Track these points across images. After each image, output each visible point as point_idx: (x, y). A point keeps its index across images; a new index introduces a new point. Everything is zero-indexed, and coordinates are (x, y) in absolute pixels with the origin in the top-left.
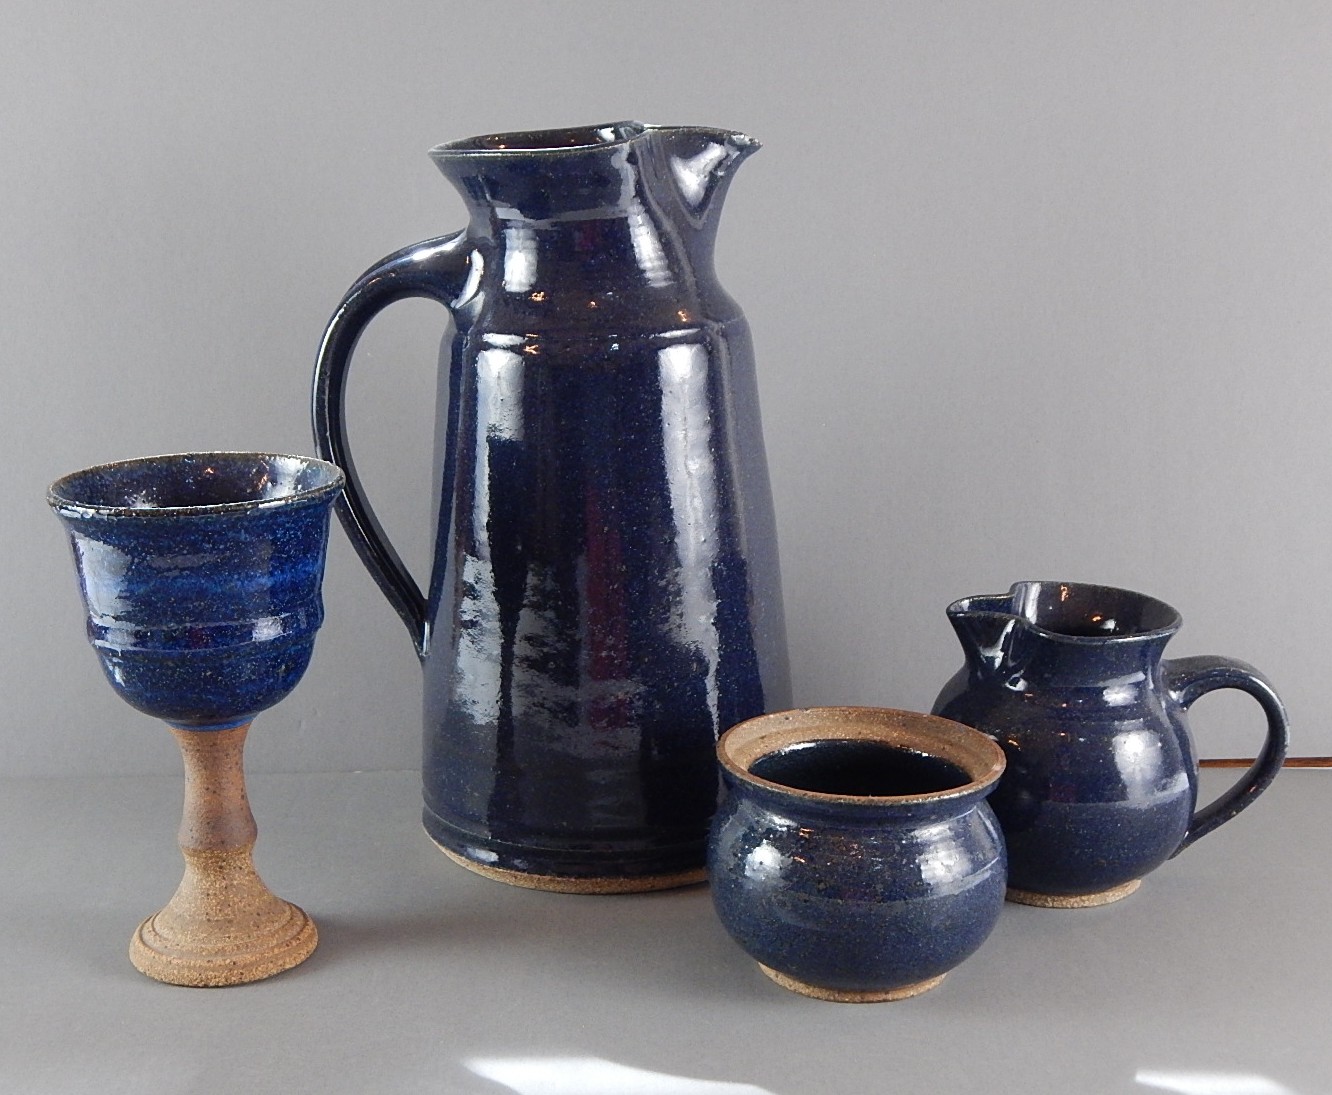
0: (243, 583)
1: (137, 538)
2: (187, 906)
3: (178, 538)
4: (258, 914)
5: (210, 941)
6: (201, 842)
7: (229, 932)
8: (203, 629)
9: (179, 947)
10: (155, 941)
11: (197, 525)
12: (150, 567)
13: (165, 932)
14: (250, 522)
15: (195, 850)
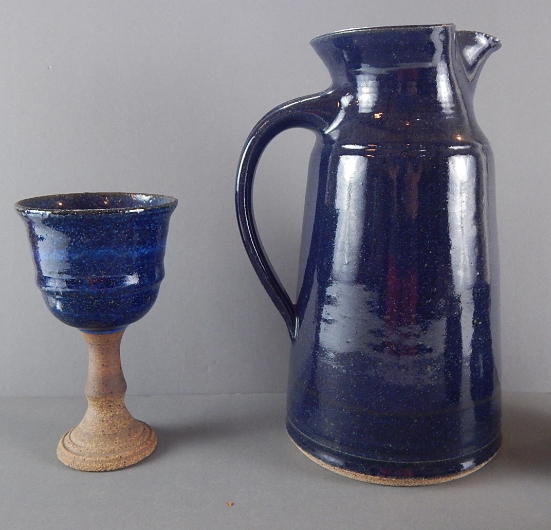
0: (133, 252)
1: (75, 227)
2: (91, 427)
3: (100, 227)
4: (129, 429)
5: (106, 446)
6: (100, 393)
7: (116, 440)
8: (111, 278)
9: (89, 451)
10: (74, 448)
11: (111, 219)
12: (82, 244)
13: (79, 443)
14: (139, 218)
15: (96, 398)
